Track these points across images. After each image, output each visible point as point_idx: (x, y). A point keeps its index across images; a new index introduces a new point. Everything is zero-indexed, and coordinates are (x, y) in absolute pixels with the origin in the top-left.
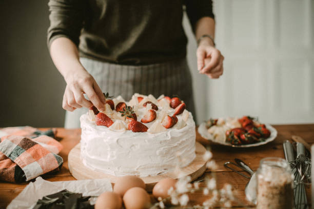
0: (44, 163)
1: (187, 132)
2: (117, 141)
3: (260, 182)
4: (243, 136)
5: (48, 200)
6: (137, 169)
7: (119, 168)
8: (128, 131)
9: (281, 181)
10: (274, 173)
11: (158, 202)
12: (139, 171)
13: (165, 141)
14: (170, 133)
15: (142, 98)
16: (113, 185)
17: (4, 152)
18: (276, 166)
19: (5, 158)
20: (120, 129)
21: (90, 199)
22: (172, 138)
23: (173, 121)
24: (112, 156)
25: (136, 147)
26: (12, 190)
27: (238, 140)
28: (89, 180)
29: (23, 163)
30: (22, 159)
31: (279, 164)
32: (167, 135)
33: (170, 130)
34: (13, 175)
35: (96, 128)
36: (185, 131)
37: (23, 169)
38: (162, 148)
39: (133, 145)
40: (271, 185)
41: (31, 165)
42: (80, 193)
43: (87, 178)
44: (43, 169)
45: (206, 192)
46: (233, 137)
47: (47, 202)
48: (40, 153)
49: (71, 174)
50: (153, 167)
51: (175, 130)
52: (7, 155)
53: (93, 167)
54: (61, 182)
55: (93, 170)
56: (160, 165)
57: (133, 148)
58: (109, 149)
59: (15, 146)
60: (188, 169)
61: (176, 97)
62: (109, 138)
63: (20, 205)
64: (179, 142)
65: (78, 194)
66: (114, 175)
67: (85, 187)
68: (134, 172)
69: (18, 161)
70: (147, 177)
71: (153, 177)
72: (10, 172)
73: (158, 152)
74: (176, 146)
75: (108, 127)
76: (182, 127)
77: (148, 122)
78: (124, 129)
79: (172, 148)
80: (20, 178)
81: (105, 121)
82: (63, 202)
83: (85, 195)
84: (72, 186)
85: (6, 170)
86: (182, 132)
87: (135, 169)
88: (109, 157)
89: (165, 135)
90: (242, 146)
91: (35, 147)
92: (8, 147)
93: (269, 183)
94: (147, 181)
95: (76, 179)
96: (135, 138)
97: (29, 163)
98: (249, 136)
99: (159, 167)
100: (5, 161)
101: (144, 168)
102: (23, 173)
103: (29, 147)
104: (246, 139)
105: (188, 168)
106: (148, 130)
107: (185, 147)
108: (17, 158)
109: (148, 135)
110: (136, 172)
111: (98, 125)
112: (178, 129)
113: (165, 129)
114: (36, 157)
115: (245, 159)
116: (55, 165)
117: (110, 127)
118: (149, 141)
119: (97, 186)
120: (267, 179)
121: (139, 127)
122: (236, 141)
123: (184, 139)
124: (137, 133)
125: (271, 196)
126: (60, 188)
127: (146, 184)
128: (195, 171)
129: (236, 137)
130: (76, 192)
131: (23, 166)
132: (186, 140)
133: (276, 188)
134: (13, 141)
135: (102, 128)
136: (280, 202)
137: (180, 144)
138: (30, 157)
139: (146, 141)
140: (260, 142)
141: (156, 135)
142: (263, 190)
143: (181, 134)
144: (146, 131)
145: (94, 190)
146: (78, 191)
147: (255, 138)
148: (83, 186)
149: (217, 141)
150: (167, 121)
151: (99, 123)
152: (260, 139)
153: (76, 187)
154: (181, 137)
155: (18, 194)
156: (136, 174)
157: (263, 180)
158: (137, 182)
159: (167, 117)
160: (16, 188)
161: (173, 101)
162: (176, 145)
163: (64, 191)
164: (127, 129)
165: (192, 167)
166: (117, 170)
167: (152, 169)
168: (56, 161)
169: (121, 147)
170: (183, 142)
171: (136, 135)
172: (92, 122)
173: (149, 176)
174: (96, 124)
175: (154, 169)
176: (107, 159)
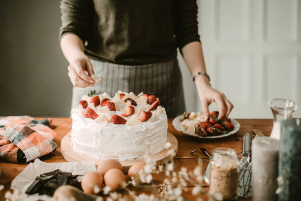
0: (41, 148)
1: (159, 125)
2: (101, 131)
3: (212, 167)
4: (209, 129)
5: (44, 177)
6: (117, 154)
7: (102, 153)
8: (110, 123)
9: (228, 166)
10: (223, 161)
11: (131, 180)
12: (118, 156)
13: (140, 132)
14: (145, 125)
15: (124, 95)
16: (97, 166)
17: (8, 138)
18: (226, 155)
19: (9, 142)
20: (104, 121)
21: (78, 177)
22: (147, 130)
23: (148, 116)
24: (96, 144)
25: (116, 136)
26: (15, 169)
27: (205, 132)
28: (77, 163)
29: (24, 147)
30: (23, 144)
31: (228, 153)
32: (142, 127)
33: (145, 123)
34: (16, 156)
35: (83, 120)
36: (157, 124)
37: (24, 152)
38: (138, 138)
39: (114, 135)
40: (220, 169)
41: (31, 148)
42: (70, 172)
43: (76, 161)
44: (40, 152)
45: (168, 173)
46: (200, 130)
47: (44, 179)
48: (38, 140)
49: (63, 157)
50: (130, 153)
51: (150, 124)
52: (11, 140)
53: (81, 152)
54: (55, 163)
55: (81, 154)
56: (136, 152)
57: (113, 137)
58: (94, 137)
59: (17, 133)
61: (152, 95)
62: (95, 128)
63: (22, 180)
64: (152, 133)
65: (68, 173)
66: (98, 158)
68: (114, 157)
69: (20, 145)
70: (125, 161)
71: (130, 161)
72: (13, 154)
73: (134, 141)
74: (149, 137)
75: (94, 119)
76: (155, 121)
77: (127, 116)
78: (107, 121)
79: (146, 138)
80: (21, 159)
81: (92, 115)
82: (57, 179)
83: (74, 174)
84: (64, 167)
85: (10, 153)
87: (115, 154)
88: (94, 143)
89: (140, 127)
90: (208, 137)
91: (34, 134)
92: (12, 134)
93: (219, 168)
94: (124, 164)
95: (67, 161)
96: (116, 129)
97: (29, 147)
98: (214, 129)
99: (135, 153)
100: (9, 145)
101: (123, 154)
102: (24, 155)
103: (29, 134)
104: (211, 132)
105: (160, 154)
106: (127, 123)
107: (157, 137)
108: (19, 143)
109: (126, 127)
110: (116, 157)
111: (86, 117)
112: (151, 122)
113: (140, 122)
114: (35, 142)
116: (50, 149)
117: (96, 120)
118: (127, 131)
119: (84, 167)
120: (218, 165)
121: (119, 121)
122: (202, 133)
123: (157, 131)
124: (118, 125)
125: (220, 178)
126: (53, 168)
127: (124, 167)
128: (164, 157)
129: (202, 130)
130: (67, 172)
131: (24, 150)
132: (159, 131)
133: (224, 172)
134: (15, 129)
135: (89, 120)
136: (227, 183)
137: (153, 135)
138: (30, 143)
139: (125, 131)
140: (224, 134)
141: (133, 127)
142: (214, 173)
143: (154, 127)
144: (125, 123)
145: (81, 170)
146: (68, 171)
147: (219, 131)
148: (73, 167)
149: (187, 132)
150: (143, 116)
151: (87, 116)
152: (224, 132)
153: (66, 167)
154: (154, 129)
155: (20, 172)
156: (116, 158)
157: (214, 165)
158: (116, 164)
159: (142, 112)
160: (19, 167)
161: (150, 97)
162: (149, 135)
163: (57, 170)
164: (109, 122)
165: (163, 153)
166: (101, 155)
167: (129, 154)
168: (51, 146)
169: (104, 136)
170: (155, 133)
171: (116, 127)
172: (81, 115)
173: (127, 160)
174: (84, 117)
175: (131, 154)
176: (93, 145)
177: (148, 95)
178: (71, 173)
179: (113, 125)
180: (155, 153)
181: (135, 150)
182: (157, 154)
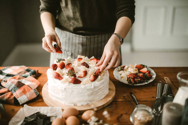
0: (28, 96)
1: (103, 83)
2: (65, 89)
5: (29, 119)
7: (66, 101)
13: (91, 89)
14: (94, 84)
16: (63, 110)
17: (8, 88)
20: (66, 82)
22: (95, 87)
24: (62, 96)
25: (75, 92)
26: (13, 109)
28: (51, 107)
29: (18, 96)
30: (17, 94)
32: (91, 86)
33: (94, 83)
34: (13, 101)
35: (54, 80)
37: (18, 99)
38: (89, 92)
39: (73, 91)
44: (28, 98)
46: (130, 80)
48: (27, 90)
50: (84, 101)
51: (97, 83)
52: (10, 90)
56: (88, 100)
57: (73, 92)
58: (61, 92)
59: (13, 85)
62: (61, 87)
63: (16, 121)
64: (98, 89)
66: (64, 104)
67: (49, 111)
69: (15, 94)
71: (84, 106)
72: (12, 100)
73: (86, 94)
74: (97, 91)
76: (100, 81)
77: (82, 77)
79: (94, 92)
80: (16, 103)
81: (59, 77)
83: (48, 115)
84: (43, 110)
85: (10, 99)
87: (75, 102)
89: (90, 86)
91: (24, 86)
92: (10, 86)
96: (74, 88)
97: (21, 96)
100: (9, 93)
101: (80, 102)
102: (18, 101)
103: (21, 87)
104: (137, 81)
105: (103, 100)
106: (82, 83)
107: (102, 90)
108: (15, 93)
109: (81, 86)
113: (90, 82)
114: (24, 92)
116: (35, 96)
117: (61, 80)
118: (82, 89)
119: (55, 110)
121: (76, 81)
123: (101, 87)
124: (75, 85)
126: (36, 110)
132: (102, 87)
134: (12, 83)
135: (57, 80)
137: (99, 89)
138: (21, 93)
139: (80, 89)
141: (86, 86)
143: (99, 85)
144: (80, 83)
145: (53, 112)
151: (56, 78)
154: (99, 86)
155: (17, 111)
156: (75, 104)
160: (15, 108)
162: (96, 90)
163: (38, 113)
164: (70, 82)
168: (35, 94)
169: (67, 91)
170: (100, 88)
171: (75, 86)
173: (82, 105)
174: (54, 78)
175: (84, 102)
176: (60, 96)
179: (72, 85)
182: (101, 100)
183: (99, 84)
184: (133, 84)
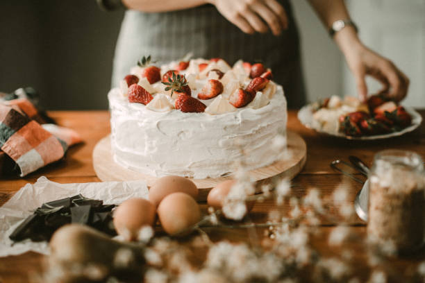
1: (270, 113)
2: (158, 125)
3: (373, 188)
4: (365, 123)
5: (51, 209)
6: (189, 167)
7: (161, 166)
8: (175, 111)
9: (406, 186)
10: (395, 176)
11: (209, 214)
12: (192, 170)
13: (233, 126)
14: (242, 114)
15: (206, 65)
16: (149, 188)
18: (402, 164)
20: (162, 107)
21: (113, 209)
22: (244, 122)
23: (247, 98)
24: (151, 148)
25: (187, 134)
26: (5, 194)
27: (357, 129)
28: (116, 183)
31: (406, 160)
32: (236, 118)
33: (242, 110)
35: (127, 107)
36: (266, 112)
38: (228, 137)
39: (182, 132)
40: (390, 192)
42: (100, 199)
43: (115, 179)
46: (348, 125)
47: (47, 212)
49: (94, 172)
50: (214, 165)
51: (251, 111)
53: (126, 165)
54: (75, 184)
55: (126, 167)
56: (225, 162)
57: (181, 135)
58: (146, 137)
60: (271, 169)
61: (259, 62)
62: (146, 120)
63: (9, 215)
64: (257, 129)
65: (97, 201)
66: (155, 175)
67: (109, 191)
68: (185, 172)
70: (205, 179)
71: (214, 180)
73: (220, 143)
74: (251, 135)
75: (145, 104)
76: (261, 106)
77: (209, 98)
78: (167, 108)
79: (243, 137)
81: (141, 97)
82: (70, 213)
83: (107, 202)
84: (90, 191)
86: (262, 114)
87: (186, 168)
88: (146, 149)
89: (233, 117)
90: (364, 138)
93: (387, 189)
95: (100, 181)
96: (185, 120)
98: (375, 123)
99: (223, 165)
101: (200, 167)
104: (369, 127)
105: (272, 167)
106: (206, 110)
107: (265, 137)
109: (206, 117)
110: (188, 172)
111: (131, 102)
112: (254, 108)
113: (233, 108)
115: (365, 157)
117: (148, 105)
118: (207, 125)
119: (128, 191)
120: (384, 184)
121: (192, 105)
122: (352, 130)
123: (264, 124)
124: (188, 114)
125: (389, 209)
126: (70, 193)
127: (200, 190)
129: (353, 124)
130: (96, 199)
131: (17, 157)
132: (268, 125)
133: (396, 196)
135: (136, 106)
136: (403, 218)
137: (258, 132)
139: (202, 125)
140: (392, 132)
141: (219, 116)
142: (377, 200)
143: (259, 117)
144: (203, 111)
145: (122, 196)
146: (98, 197)
147: (384, 126)
148: (106, 190)
150: (237, 97)
151: (133, 99)
152: (393, 129)
153: (95, 192)
154: (260, 121)
156: (188, 175)
157: (377, 185)
159: (237, 91)
161: (255, 68)
162: (250, 132)
163: (77, 197)
164: (173, 108)
166: (159, 168)
167: (211, 168)
169: (164, 134)
170: (262, 129)
171: (186, 118)
172: (123, 98)
173: (208, 178)
174: (127, 98)
175: (215, 167)
176: (144, 152)
177: (252, 64)
178: (102, 202)
179: (180, 114)
180: (263, 165)
181: (223, 160)
182: (266, 167)
183: (257, 114)
184: (358, 135)
